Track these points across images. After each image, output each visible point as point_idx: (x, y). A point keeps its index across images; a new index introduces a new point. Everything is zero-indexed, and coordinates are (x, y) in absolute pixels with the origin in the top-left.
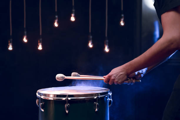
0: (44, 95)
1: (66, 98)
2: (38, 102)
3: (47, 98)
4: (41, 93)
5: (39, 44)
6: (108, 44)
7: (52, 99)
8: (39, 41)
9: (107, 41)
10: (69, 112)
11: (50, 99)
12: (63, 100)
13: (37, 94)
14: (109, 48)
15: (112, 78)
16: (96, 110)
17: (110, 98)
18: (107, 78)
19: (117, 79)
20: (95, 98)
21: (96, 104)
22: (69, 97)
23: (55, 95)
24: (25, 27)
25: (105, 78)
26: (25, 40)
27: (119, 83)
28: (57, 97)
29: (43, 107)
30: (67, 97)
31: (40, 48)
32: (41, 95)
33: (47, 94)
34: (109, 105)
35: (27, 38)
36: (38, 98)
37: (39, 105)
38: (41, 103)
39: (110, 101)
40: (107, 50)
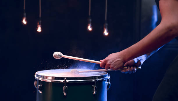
0: (42, 77)
1: (64, 81)
2: (36, 84)
3: (45, 80)
4: (39, 75)
5: (38, 26)
6: (107, 27)
7: (50, 81)
8: (38, 23)
9: (107, 24)
10: (66, 95)
11: (48, 81)
12: (61, 82)
13: (35, 75)
14: (108, 31)
15: (108, 63)
16: (94, 93)
17: (108, 82)
18: (103, 62)
19: (112, 64)
20: (93, 81)
21: (94, 87)
22: (67, 80)
23: (54, 77)
24: (24, 8)
25: (101, 62)
26: (24, 22)
27: (114, 69)
28: (55, 79)
29: (41, 89)
30: (65, 79)
31: (39, 30)
32: (39, 77)
33: (45, 76)
34: (107, 88)
35: (26, 20)
36: (36, 80)
37: (37, 86)
38: (39, 84)
39: (109, 84)
40: (106, 33)
